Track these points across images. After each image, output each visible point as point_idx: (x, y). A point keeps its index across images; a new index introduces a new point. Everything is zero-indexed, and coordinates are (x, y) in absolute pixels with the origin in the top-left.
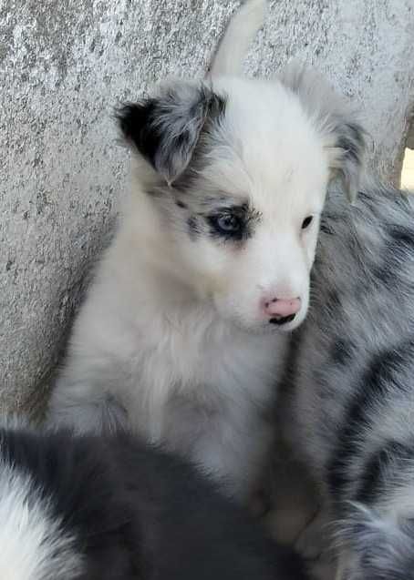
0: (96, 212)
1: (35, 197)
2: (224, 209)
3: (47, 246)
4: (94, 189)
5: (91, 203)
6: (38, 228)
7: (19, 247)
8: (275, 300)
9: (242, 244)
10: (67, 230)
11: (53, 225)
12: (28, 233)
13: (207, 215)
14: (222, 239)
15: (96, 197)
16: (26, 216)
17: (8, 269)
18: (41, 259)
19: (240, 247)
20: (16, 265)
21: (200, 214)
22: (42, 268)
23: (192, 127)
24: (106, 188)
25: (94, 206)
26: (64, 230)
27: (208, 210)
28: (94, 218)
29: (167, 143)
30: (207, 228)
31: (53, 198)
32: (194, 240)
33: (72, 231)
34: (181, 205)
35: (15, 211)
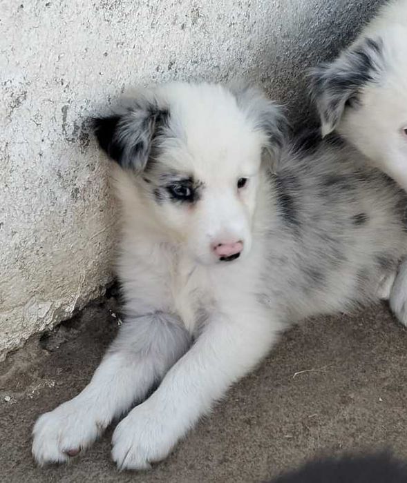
0: (238, 22)
1: (190, 11)
2: (176, 182)
3: (200, 50)
4: (237, 4)
5: (234, 15)
6: (193, 36)
7: (178, 51)
8: (220, 245)
9: (194, 205)
10: (216, 36)
11: (205, 33)
12: (185, 40)
13: (165, 186)
14: (179, 203)
15: (238, 10)
16: (183, 27)
17: (170, 68)
18: (196, 60)
19: (192, 207)
20: (175, 65)
21: (161, 186)
22: (196, 67)
23: (145, 137)
24: (246, 3)
25: (236, 18)
26: (213, 36)
27: (165, 183)
28: (236, 27)
29: (128, 151)
30: (167, 195)
31: (204, 12)
32: (161, 205)
33: (220, 37)
34: (147, 181)
35: (174, 23)
